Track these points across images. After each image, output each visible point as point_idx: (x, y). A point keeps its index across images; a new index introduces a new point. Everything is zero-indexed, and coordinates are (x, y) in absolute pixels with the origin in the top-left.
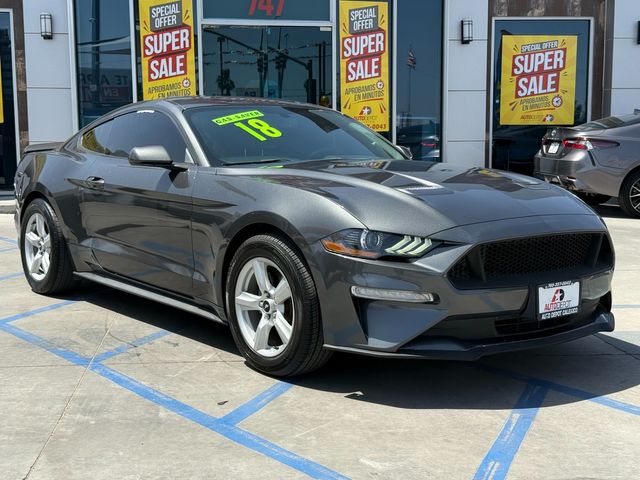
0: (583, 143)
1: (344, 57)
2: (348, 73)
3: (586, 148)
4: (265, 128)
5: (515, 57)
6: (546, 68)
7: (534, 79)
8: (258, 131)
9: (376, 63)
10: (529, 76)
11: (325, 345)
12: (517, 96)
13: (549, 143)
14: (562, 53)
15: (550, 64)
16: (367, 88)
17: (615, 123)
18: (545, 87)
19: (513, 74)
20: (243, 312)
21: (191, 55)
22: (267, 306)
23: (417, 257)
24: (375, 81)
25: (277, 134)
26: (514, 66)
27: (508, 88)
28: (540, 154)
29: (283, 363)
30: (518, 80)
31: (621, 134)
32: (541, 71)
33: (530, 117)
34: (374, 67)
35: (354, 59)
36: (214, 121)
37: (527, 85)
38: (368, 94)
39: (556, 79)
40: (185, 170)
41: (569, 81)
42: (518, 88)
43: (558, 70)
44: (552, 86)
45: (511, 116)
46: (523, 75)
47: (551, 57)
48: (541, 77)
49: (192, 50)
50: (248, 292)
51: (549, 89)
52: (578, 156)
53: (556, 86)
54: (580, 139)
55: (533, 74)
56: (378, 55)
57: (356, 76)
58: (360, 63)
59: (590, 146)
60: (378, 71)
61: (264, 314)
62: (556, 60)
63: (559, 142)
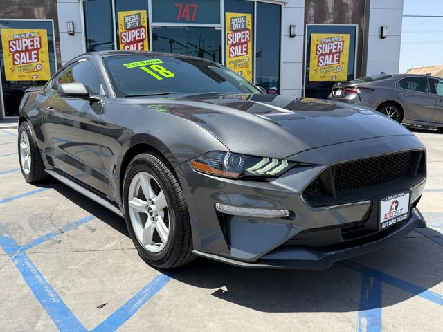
0: (355, 90)
1: (228, 44)
2: (230, 53)
3: (356, 92)
4: (163, 71)
5: (317, 45)
6: (334, 51)
7: (327, 57)
8: (157, 73)
9: (245, 47)
10: (324, 55)
11: (195, 251)
12: (318, 66)
13: (336, 90)
14: (342, 43)
15: (336, 49)
16: (240, 61)
17: (369, 80)
18: (333, 61)
19: (317, 54)
20: (135, 213)
21: (146, 43)
22: (150, 211)
23: (275, 177)
24: (244, 57)
25: (171, 75)
26: (317, 50)
27: (313, 62)
28: (331, 96)
29: (163, 259)
30: (319, 57)
31: (376, 84)
32: (331, 52)
33: (324, 77)
34: (244, 50)
35: (233, 45)
36: (125, 65)
37: (323, 60)
38: (241, 64)
39: (339, 57)
40: (99, 100)
41: (345, 58)
42: (319, 62)
43: (340, 52)
44: (337, 61)
45: (316, 76)
46: (322, 54)
47: (336, 45)
48: (331, 56)
49: (147, 40)
50: (138, 197)
51: (335, 62)
52: (352, 97)
53: (338, 61)
54: (354, 87)
55: (326, 54)
56: (246, 43)
57: (234, 54)
58: (237, 47)
59: (359, 91)
60: (246, 51)
61: (149, 216)
62: (339, 47)
63: (342, 89)
